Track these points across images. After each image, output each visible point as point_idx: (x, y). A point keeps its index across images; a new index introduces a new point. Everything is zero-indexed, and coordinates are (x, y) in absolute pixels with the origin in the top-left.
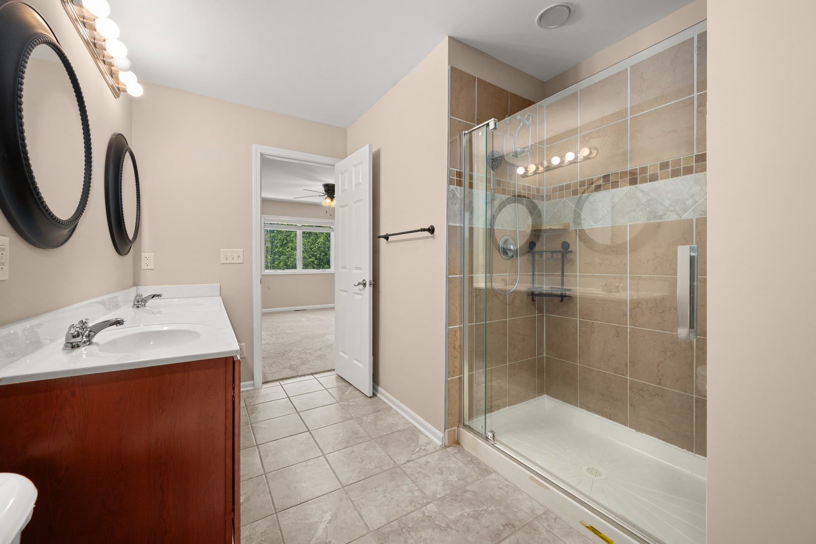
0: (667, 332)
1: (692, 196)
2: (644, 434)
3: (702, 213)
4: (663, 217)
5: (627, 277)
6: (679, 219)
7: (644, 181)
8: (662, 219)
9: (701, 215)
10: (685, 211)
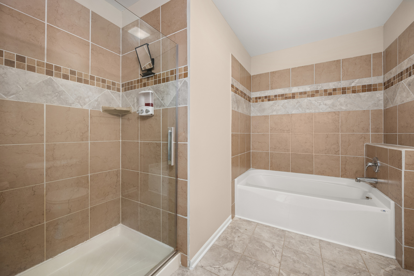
0: (74, 177)
1: (88, 97)
2: (59, 255)
3: (93, 107)
4: (72, 105)
5: (43, 145)
6: (81, 108)
7: (58, 76)
8: (71, 106)
9: (93, 108)
10: (85, 104)
